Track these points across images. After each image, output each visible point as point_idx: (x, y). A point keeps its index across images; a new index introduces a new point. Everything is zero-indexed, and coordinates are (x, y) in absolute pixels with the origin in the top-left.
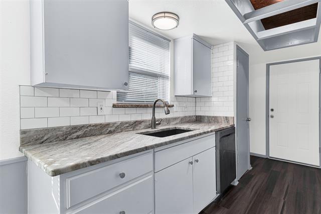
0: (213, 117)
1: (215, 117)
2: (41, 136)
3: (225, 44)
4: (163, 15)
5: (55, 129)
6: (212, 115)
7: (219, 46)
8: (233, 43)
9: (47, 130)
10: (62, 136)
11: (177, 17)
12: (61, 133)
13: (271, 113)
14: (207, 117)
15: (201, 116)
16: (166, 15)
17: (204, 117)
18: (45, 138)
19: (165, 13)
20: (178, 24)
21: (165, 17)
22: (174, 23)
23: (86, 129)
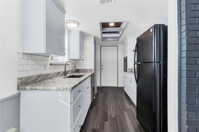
0: (85, 69)
1: (86, 70)
2: (27, 81)
3: (90, 37)
4: (74, 22)
5: (32, 77)
6: (84, 69)
7: (87, 37)
8: (93, 36)
9: (29, 78)
10: (34, 81)
11: (78, 24)
12: (34, 79)
13: (102, 67)
14: (82, 69)
15: (78, 69)
16: (75, 22)
17: (80, 69)
18: (28, 82)
19: (75, 21)
20: (78, 26)
21: (75, 23)
22: (77, 26)
23: (42, 77)
